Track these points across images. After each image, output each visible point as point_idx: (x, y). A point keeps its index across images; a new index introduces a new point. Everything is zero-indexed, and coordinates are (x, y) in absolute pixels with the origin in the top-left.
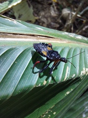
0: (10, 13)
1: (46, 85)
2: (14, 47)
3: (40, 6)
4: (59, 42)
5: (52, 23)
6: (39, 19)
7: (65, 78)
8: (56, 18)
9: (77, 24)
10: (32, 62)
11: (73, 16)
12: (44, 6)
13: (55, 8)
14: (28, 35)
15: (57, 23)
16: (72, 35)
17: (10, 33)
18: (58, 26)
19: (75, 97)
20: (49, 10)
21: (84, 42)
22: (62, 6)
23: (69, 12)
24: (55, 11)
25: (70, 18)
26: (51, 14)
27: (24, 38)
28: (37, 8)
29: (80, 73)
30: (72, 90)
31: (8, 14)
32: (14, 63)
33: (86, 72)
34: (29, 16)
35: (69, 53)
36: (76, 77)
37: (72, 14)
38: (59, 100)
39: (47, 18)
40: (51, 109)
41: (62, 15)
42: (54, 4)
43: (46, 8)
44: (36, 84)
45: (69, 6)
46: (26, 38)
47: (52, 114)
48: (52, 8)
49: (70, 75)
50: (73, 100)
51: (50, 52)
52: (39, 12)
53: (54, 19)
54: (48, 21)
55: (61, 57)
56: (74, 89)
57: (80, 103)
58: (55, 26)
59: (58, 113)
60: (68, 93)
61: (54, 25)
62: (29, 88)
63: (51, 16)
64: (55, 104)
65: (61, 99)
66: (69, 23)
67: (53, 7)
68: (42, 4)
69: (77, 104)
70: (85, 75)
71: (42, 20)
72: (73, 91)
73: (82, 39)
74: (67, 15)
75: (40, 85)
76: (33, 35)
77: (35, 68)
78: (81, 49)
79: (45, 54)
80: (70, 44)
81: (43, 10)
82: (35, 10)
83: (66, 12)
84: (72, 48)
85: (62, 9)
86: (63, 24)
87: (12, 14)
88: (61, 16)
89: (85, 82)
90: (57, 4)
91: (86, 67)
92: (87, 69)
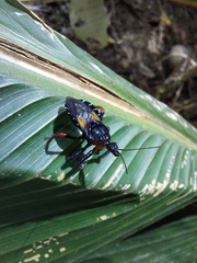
0: (63, 7)
1: (61, 182)
2: (27, 83)
3: (131, 19)
4: (125, 109)
5: (142, 65)
6: (119, 46)
7: (107, 185)
8: (155, 58)
9: (193, 89)
10: (52, 127)
11: (190, 67)
12: (141, 23)
13: (162, 35)
14: (67, 71)
15: (151, 68)
16: (160, 106)
17: (32, 54)
18: (152, 75)
19: (116, 233)
20: (148, 35)
21: (179, 130)
22: (177, 38)
23: (185, 56)
24: (157, 42)
25: (182, 69)
26: (147, 44)
27: (57, 74)
28: (123, 22)
29: (141, 187)
30: (114, 215)
31: (59, 8)
32: (15, 115)
33: (156, 191)
34: (98, 31)
35: (135, 140)
36: (131, 191)
37: (190, 64)
38: (81, 227)
39: (135, 50)
40: (59, 239)
41: (169, 56)
42: (161, 28)
43: (141, 28)
44: (43, 173)
45: (190, 44)
46: (60, 75)
47: (56, 249)
48: (154, 33)
49: (119, 183)
50: (109, 237)
51: (93, 123)
52: (125, 30)
53: (150, 58)
54: (135, 56)
55: (112, 141)
57: (128, 252)
58: (144, 73)
59: (71, 251)
60: (104, 218)
62: (26, 174)
63: (145, 49)
64: (70, 230)
65: (85, 226)
66: (175, 79)
67: (158, 32)
68: (138, 18)
69: (122, 253)
70: (151, 195)
71: (125, 49)
72: (114, 219)
73: (178, 122)
75: (49, 178)
76: (78, 76)
77: (54, 140)
78: (166, 141)
79: (82, 123)
81: (136, 29)
82: (118, 23)
83: (179, 53)
84: (146, 132)
85: (175, 43)
86: (163, 75)
87: (66, 11)
88: (165, 58)
89: (148, 209)
90: (169, 30)
91: (160, 180)
92: (159, 185)
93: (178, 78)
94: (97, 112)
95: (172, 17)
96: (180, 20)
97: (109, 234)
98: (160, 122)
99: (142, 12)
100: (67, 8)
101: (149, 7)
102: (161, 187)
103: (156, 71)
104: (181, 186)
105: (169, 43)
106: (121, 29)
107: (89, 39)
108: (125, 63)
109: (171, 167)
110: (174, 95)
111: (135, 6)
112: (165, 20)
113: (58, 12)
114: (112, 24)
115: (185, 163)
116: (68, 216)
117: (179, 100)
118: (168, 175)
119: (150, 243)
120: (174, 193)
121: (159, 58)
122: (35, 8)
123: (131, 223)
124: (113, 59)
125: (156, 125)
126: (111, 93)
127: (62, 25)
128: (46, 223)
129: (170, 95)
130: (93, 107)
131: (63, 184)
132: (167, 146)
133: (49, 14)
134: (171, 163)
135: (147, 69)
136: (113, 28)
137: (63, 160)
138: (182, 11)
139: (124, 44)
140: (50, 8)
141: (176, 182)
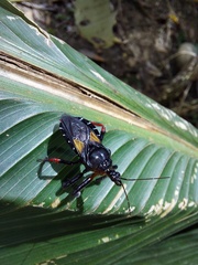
0: (69, 6)
1: (56, 209)
3: (138, 17)
4: (130, 121)
5: (149, 64)
6: (125, 45)
7: (109, 209)
8: (162, 56)
12: (148, 20)
13: (169, 33)
15: (158, 67)
16: (168, 115)
18: (159, 74)
20: (156, 33)
21: (189, 140)
22: (186, 35)
23: (194, 54)
24: (165, 40)
25: (191, 68)
26: (154, 42)
28: (130, 19)
29: (147, 208)
30: (117, 237)
31: (65, 6)
32: (3, 136)
33: (163, 211)
34: (103, 29)
36: (135, 214)
38: (81, 249)
39: (142, 48)
41: (176, 55)
43: (149, 26)
44: (34, 200)
48: (161, 30)
49: (123, 205)
52: (132, 28)
53: (157, 57)
56: (122, 236)
58: (152, 72)
60: (106, 240)
61: (150, 69)
63: (152, 47)
64: (69, 252)
65: (85, 248)
66: (183, 78)
67: (166, 30)
68: (145, 15)
70: (157, 216)
71: (132, 47)
72: (117, 241)
73: (187, 131)
74: (188, 58)
75: (41, 205)
76: (77, 86)
78: (175, 154)
80: (153, 133)
81: (143, 27)
82: (125, 20)
83: (188, 51)
84: (153, 145)
85: (183, 41)
86: (171, 74)
88: (172, 57)
90: (177, 27)
91: (168, 199)
92: (167, 205)
93: (186, 77)
94: (96, 132)
95: (180, 14)
96: (189, 17)
97: (112, 255)
98: (168, 133)
99: (150, 9)
100: (73, 6)
101: (157, 4)
102: (169, 207)
103: (163, 70)
104: (191, 204)
105: (177, 41)
106: (128, 27)
107: (94, 39)
108: (132, 62)
109: (180, 183)
110: (182, 94)
111: (143, 4)
112: (174, 17)
113: (64, 10)
114: (119, 22)
115: (195, 176)
116: (67, 238)
117: (187, 100)
118: (177, 193)
119: (156, 255)
120: (183, 212)
121: (166, 57)
122: (41, 7)
123: (135, 243)
124: (119, 57)
125: (164, 137)
126: (114, 103)
127: (68, 24)
128: (42, 244)
129: (177, 94)
130: (92, 126)
131: (59, 211)
132: (176, 160)
133: (55, 12)
134: (181, 179)
135: (154, 67)
136: (119, 26)
137: (58, 184)
138: (190, 7)
139: (131, 43)
140: (56, 7)
141: (186, 200)
